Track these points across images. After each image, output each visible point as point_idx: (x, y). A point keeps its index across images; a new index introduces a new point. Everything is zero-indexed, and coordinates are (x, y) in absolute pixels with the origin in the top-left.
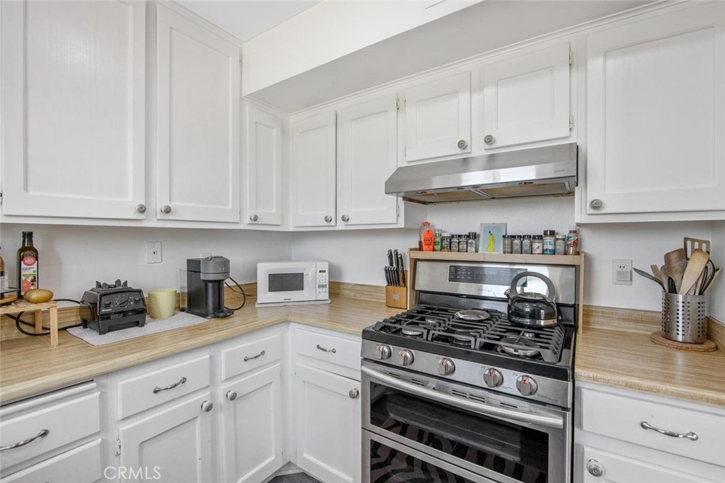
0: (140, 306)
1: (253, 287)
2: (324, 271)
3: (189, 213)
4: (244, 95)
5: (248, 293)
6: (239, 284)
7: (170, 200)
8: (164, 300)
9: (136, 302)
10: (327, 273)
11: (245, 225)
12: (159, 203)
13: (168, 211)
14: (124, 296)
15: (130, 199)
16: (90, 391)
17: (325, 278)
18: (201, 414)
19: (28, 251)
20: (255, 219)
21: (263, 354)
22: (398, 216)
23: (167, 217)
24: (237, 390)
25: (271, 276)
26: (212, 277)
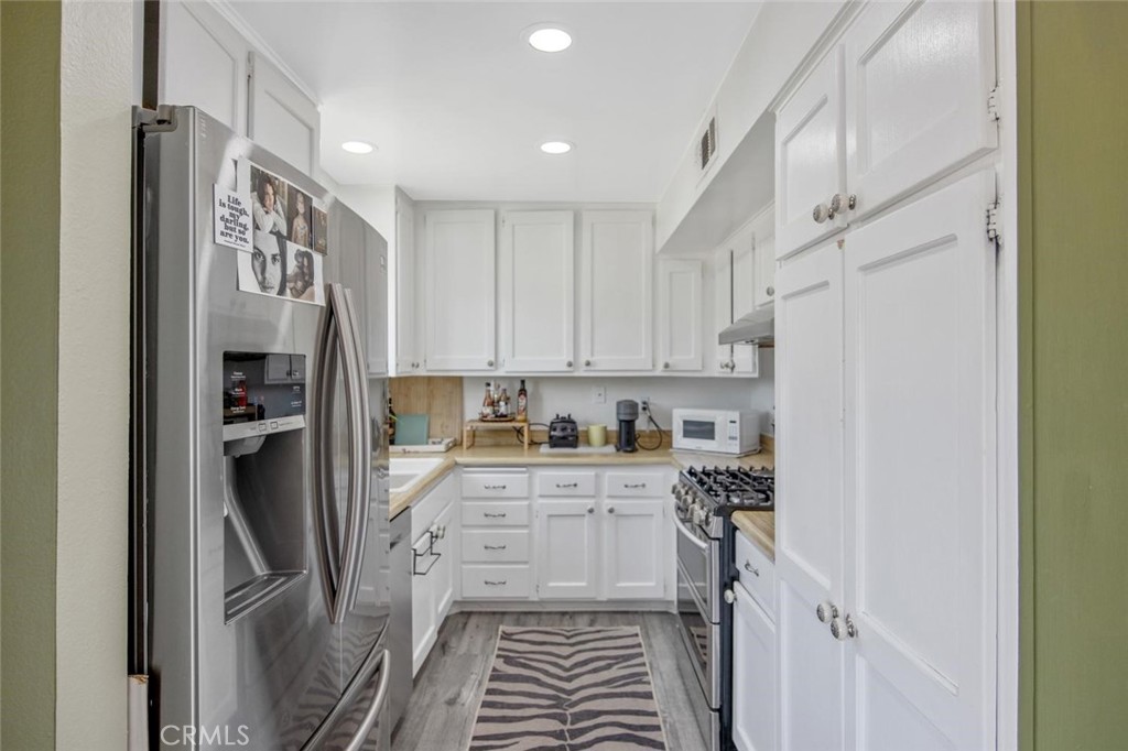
0: (575, 433)
1: (669, 434)
2: (734, 422)
3: (608, 362)
4: (657, 251)
5: (662, 440)
6: (661, 429)
7: (592, 355)
8: (596, 434)
9: (573, 430)
10: (738, 424)
11: (659, 372)
12: (584, 358)
13: (588, 364)
14: (563, 425)
15: (564, 358)
16: (524, 472)
17: (735, 430)
18: (587, 514)
19: (523, 392)
20: (667, 366)
21: (644, 486)
22: (754, 364)
23: (588, 368)
24: (615, 508)
25: (685, 422)
26: (622, 418)
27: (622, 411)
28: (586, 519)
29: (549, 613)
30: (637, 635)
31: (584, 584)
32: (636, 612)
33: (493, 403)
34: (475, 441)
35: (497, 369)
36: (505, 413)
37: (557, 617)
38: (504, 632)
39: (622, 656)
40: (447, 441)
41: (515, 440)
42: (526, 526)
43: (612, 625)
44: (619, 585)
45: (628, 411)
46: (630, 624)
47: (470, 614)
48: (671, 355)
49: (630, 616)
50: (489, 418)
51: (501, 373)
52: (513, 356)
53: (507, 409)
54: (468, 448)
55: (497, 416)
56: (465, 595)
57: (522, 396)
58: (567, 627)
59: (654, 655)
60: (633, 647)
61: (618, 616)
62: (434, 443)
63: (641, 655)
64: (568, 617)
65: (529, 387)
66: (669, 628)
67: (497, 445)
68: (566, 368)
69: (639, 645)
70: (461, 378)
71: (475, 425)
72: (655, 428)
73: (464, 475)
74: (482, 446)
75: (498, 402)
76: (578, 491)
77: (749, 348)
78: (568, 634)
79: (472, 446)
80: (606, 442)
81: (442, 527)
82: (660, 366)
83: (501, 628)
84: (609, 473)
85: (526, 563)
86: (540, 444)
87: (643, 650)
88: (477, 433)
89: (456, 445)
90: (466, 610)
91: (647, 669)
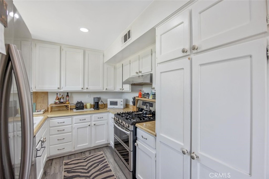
0: (83, 106)
1: (107, 104)
3: (92, 88)
4: (104, 62)
5: (105, 106)
6: (104, 103)
7: (88, 86)
8: (88, 106)
9: (82, 105)
10: (123, 102)
11: (105, 90)
12: (86, 87)
13: (87, 88)
14: (80, 104)
15: (81, 87)
16: (70, 118)
17: (122, 103)
18: (88, 126)
19: (68, 96)
20: (106, 89)
21: (102, 117)
22: (130, 89)
23: (87, 89)
24: (96, 124)
25: (110, 102)
26: (96, 101)
27: (96, 100)
28: (88, 127)
29: (77, 153)
30: (102, 154)
31: (87, 144)
32: (100, 148)
33: (59, 99)
34: (52, 110)
35: (60, 90)
36: (62, 102)
37: (80, 154)
38: (65, 163)
39: (100, 161)
40: (43, 110)
41: (65, 108)
42: (71, 132)
43: (95, 153)
44: (96, 142)
45: (97, 100)
46: (100, 151)
47: (53, 159)
48: (107, 86)
49: (99, 149)
50: (57, 103)
51: (62, 90)
52: (66, 86)
53: (63, 100)
54: (50, 112)
55: (60, 103)
56: (50, 155)
57: (68, 97)
58: (83, 156)
59: (108, 158)
60: (102, 158)
61: (96, 150)
62: (38, 111)
63: (105, 159)
64: (83, 153)
65: (69, 94)
66: (109, 150)
67: (59, 110)
68: (81, 89)
69: (104, 157)
70: (47, 92)
71: (53, 105)
72: (103, 103)
73: (50, 120)
74: (55, 111)
75: (61, 99)
76: (85, 121)
77: (129, 85)
78: (84, 158)
79: (51, 111)
80: (91, 108)
81: (45, 138)
82: (105, 89)
83: (64, 162)
84: (94, 115)
85: (71, 142)
86: (73, 109)
87: (105, 158)
88: (53, 107)
89: (46, 111)
90: (51, 158)
91: (108, 163)
